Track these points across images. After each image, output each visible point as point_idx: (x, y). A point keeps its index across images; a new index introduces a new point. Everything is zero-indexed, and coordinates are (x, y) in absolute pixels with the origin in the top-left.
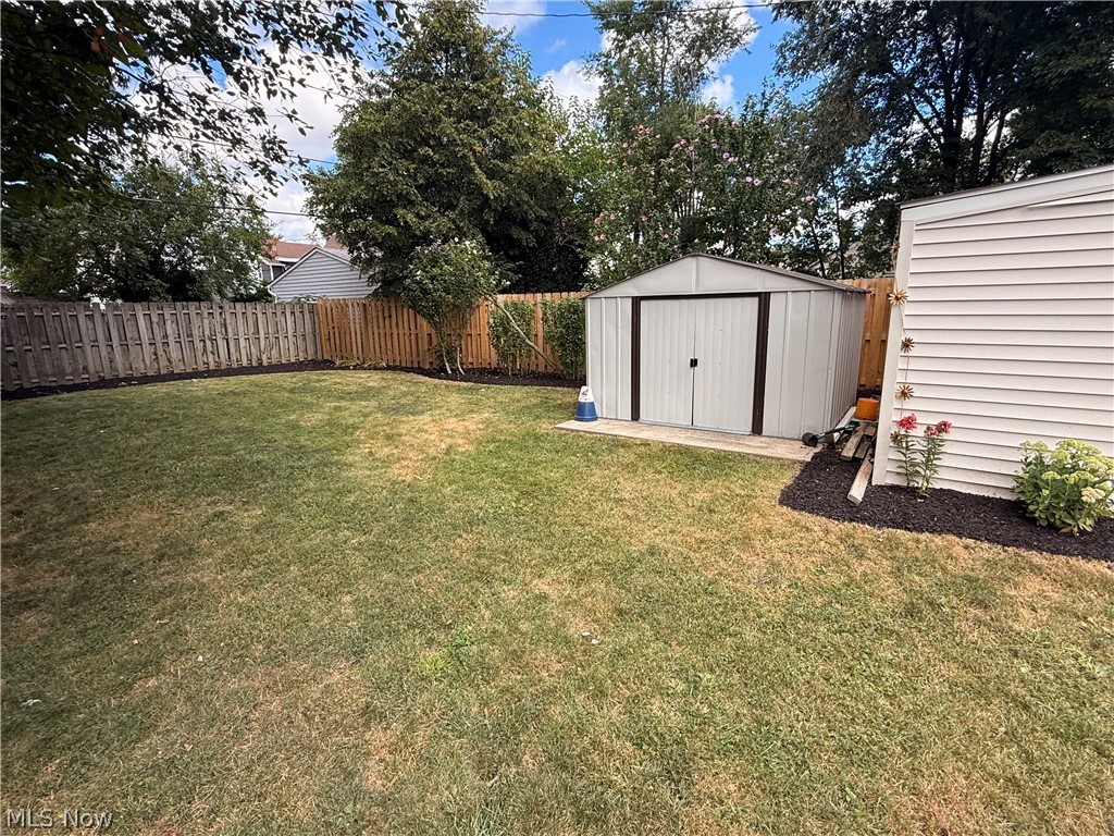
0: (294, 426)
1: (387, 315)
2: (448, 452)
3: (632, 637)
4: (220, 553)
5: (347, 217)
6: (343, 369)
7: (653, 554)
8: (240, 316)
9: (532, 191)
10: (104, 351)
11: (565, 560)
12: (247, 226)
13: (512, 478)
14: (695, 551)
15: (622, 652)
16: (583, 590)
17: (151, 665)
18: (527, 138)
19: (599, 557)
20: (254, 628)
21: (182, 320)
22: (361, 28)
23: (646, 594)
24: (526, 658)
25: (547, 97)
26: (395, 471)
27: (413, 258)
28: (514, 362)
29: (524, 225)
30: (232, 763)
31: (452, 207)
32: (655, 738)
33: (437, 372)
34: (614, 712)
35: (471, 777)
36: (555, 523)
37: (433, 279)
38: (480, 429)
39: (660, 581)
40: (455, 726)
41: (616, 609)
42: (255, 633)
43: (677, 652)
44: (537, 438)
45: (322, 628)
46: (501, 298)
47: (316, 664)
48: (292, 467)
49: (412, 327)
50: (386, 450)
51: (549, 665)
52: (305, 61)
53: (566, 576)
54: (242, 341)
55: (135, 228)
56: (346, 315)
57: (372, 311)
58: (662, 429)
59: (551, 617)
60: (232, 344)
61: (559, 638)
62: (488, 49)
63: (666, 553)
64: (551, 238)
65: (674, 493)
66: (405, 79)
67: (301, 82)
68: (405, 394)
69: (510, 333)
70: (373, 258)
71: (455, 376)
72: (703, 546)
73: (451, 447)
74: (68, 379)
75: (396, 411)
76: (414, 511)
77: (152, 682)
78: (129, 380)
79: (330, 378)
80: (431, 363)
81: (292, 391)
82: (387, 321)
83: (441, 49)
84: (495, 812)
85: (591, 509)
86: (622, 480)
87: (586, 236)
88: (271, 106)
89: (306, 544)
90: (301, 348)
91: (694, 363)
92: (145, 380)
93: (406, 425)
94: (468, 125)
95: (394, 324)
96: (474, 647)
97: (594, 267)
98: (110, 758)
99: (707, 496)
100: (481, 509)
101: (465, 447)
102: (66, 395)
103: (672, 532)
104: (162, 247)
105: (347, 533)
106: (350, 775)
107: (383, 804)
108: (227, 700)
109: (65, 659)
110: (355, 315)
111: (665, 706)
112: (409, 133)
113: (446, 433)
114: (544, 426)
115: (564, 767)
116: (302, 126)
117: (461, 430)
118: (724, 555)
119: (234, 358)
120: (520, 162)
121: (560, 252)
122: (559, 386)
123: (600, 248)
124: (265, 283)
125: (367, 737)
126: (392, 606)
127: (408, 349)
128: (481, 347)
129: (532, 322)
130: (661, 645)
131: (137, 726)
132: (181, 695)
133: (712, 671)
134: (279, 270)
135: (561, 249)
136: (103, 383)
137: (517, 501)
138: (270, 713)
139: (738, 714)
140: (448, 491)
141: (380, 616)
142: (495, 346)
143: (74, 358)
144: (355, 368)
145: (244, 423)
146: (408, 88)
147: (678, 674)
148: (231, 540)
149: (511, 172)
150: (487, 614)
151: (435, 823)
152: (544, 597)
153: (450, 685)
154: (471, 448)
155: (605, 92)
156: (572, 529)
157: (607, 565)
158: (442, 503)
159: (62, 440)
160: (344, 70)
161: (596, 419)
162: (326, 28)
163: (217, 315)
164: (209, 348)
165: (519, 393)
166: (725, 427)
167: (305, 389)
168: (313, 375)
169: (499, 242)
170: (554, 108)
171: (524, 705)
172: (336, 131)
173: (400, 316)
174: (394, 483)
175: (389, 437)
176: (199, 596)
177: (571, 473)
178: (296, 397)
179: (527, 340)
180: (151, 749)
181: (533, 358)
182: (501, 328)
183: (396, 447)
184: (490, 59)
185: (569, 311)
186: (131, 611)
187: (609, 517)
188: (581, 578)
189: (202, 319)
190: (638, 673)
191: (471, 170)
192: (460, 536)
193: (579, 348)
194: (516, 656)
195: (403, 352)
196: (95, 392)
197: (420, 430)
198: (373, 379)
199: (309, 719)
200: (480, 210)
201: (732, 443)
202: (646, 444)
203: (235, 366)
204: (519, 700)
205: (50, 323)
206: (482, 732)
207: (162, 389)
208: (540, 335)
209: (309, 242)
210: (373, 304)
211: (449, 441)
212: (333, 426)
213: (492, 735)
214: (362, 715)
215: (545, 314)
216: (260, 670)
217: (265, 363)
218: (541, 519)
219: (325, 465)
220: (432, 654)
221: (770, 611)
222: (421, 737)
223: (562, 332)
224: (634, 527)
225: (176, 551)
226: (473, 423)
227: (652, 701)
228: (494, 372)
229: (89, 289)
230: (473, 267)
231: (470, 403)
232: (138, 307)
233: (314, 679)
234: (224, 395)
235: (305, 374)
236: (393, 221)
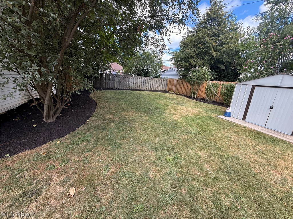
0: (158, 103)
1: (182, 83)
2: (187, 116)
3: (222, 177)
4: (139, 123)
5: (178, 61)
6: (170, 93)
7: (236, 158)
8: (154, 80)
9: (227, 54)
10: (133, 84)
11: (208, 149)
12: (159, 63)
13: (201, 125)
14: (252, 163)
15: (217, 179)
16: (211, 158)
17: (124, 138)
18: (230, 40)
19: (219, 152)
20: (140, 138)
21: (145, 80)
22: (187, 18)
23: (230, 167)
24: (190, 168)
25: (239, 28)
26: (174, 117)
27: (190, 71)
28: (210, 98)
29: (223, 64)
30: (130, 160)
31: (203, 59)
32: (219, 205)
33: (190, 97)
34: (210, 192)
35: (170, 186)
36: (209, 140)
37: (194, 76)
38: (196, 112)
39: (236, 166)
40: (170, 174)
41: (219, 167)
42: (140, 139)
43: (235, 187)
44: (211, 118)
45: (151, 143)
46: (211, 82)
47: (148, 149)
48: (155, 111)
49: (187, 86)
50: (174, 112)
51: (196, 172)
52: (174, 27)
53: (207, 153)
54: (153, 85)
55: (141, 63)
56: (173, 82)
57: (179, 82)
58: (252, 125)
59: (200, 161)
60: (151, 85)
61: (200, 167)
62: (224, 17)
63: (241, 159)
64: (230, 67)
65: (250, 144)
66: (199, 29)
67: (172, 32)
68: (181, 101)
69: (211, 91)
70: (182, 70)
71: (194, 99)
72: (256, 162)
73: (188, 115)
74: (127, 88)
75: (178, 104)
76: (175, 126)
77: (124, 141)
78: (135, 90)
79: (167, 95)
80: (189, 95)
81: (159, 96)
82: (182, 84)
83: (210, 20)
84: (172, 196)
85: (220, 139)
86: (233, 135)
87: (242, 67)
88: (165, 38)
89: (153, 126)
90: (163, 88)
91: (272, 108)
92: (137, 90)
93: (179, 107)
94: (213, 38)
95: (183, 85)
96: (179, 160)
97: (243, 75)
98: (116, 150)
99: (263, 149)
100: (190, 130)
101: (191, 115)
102: (126, 91)
103: (246, 154)
104: (145, 67)
105: (161, 126)
106: (147, 172)
107: (151, 181)
108: (133, 148)
109: (115, 132)
110: (175, 82)
111: (226, 199)
112: (197, 42)
113: (188, 111)
114: (214, 115)
115: (191, 197)
116: (170, 42)
117: (191, 111)
118: (264, 168)
119: (151, 88)
120: (226, 46)
121: (232, 71)
122: (221, 106)
123: (246, 70)
124: (160, 74)
125: (152, 167)
126: (165, 144)
127: (185, 91)
128: (202, 93)
129: (218, 89)
130: (230, 183)
131: (120, 147)
132: (127, 145)
133: (246, 198)
134: (163, 72)
135: (232, 70)
136: (131, 90)
137: (200, 131)
138: (138, 154)
139: (251, 215)
140: (184, 124)
141: (162, 145)
142: (206, 93)
143: (128, 85)
144: (172, 93)
145: (149, 100)
146: (200, 30)
147: (233, 193)
148: (141, 121)
149: (222, 50)
150: (184, 154)
151: (160, 191)
152: (200, 156)
153: (171, 165)
154: (193, 116)
155: (262, 24)
156: (213, 142)
157: (220, 155)
158: (182, 126)
159: (123, 98)
160: (181, 28)
161: (230, 117)
162: (180, 19)
163: (150, 80)
164: (148, 86)
165: (209, 106)
166: (279, 130)
167: (162, 96)
168: (164, 94)
169: (213, 68)
170: (241, 31)
171: (186, 178)
172: (180, 43)
173: (185, 83)
174: (173, 119)
175: (175, 109)
176: (134, 129)
177: (217, 129)
178: (160, 97)
179: (215, 93)
180: (121, 151)
181: (216, 98)
182: (209, 89)
183: (176, 112)
184: (224, 20)
185: (230, 87)
186: (125, 128)
187: (225, 143)
188: (211, 155)
189: (147, 80)
190: (220, 186)
191: (211, 50)
192: (184, 135)
193: (230, 97)
194: (188, 166)
195: (183, 92)
196: (130, 91)
197: (182, 109)
198: (175, 96)
199: (144, 158)
200: (211, 59)
201: (280, 136)
202: (245, 127)
203: (151, 90)
204: (185, 176)
205: (127, 79)
206: (175, 179)
207: (139, 92)
208: (220, 92)
209: (170, 66)
210: (179, 80)
211: (188, 113)
212: (165, 104)
213: (177, 180)
214: (153, 162)
215: (222, 87)
216: (139, 146)
217: (156, 90)
218: (205, 137)
219: (161, 112)
220: (169, 157)
221: (277, 193)
222: (162, 172)
223: (226, 92)
224: (233, 149)
225: (133, 120)
226: (195, 110)
227: (222, 195)
228: (204, 100)
229: (133, 73)
230: (205, 73)
231: (196, 106)
232: (139, 77)
233: (147, 151)
234: (148, 95)
235: (162, 93)
236: (188, 62)
